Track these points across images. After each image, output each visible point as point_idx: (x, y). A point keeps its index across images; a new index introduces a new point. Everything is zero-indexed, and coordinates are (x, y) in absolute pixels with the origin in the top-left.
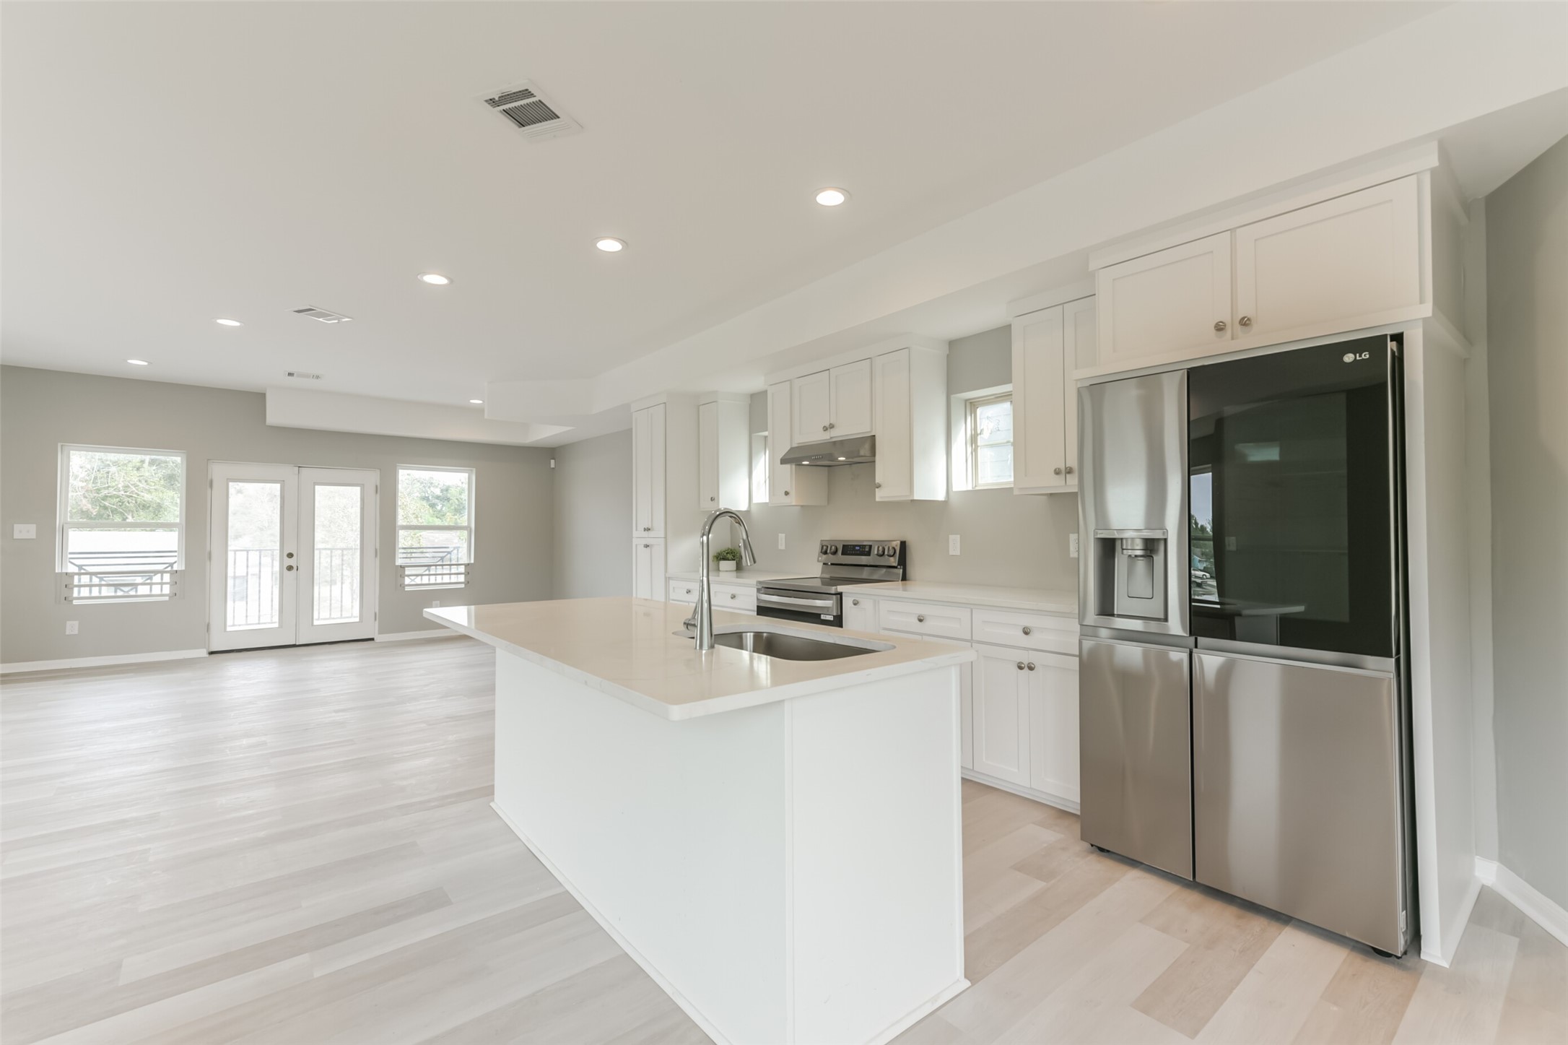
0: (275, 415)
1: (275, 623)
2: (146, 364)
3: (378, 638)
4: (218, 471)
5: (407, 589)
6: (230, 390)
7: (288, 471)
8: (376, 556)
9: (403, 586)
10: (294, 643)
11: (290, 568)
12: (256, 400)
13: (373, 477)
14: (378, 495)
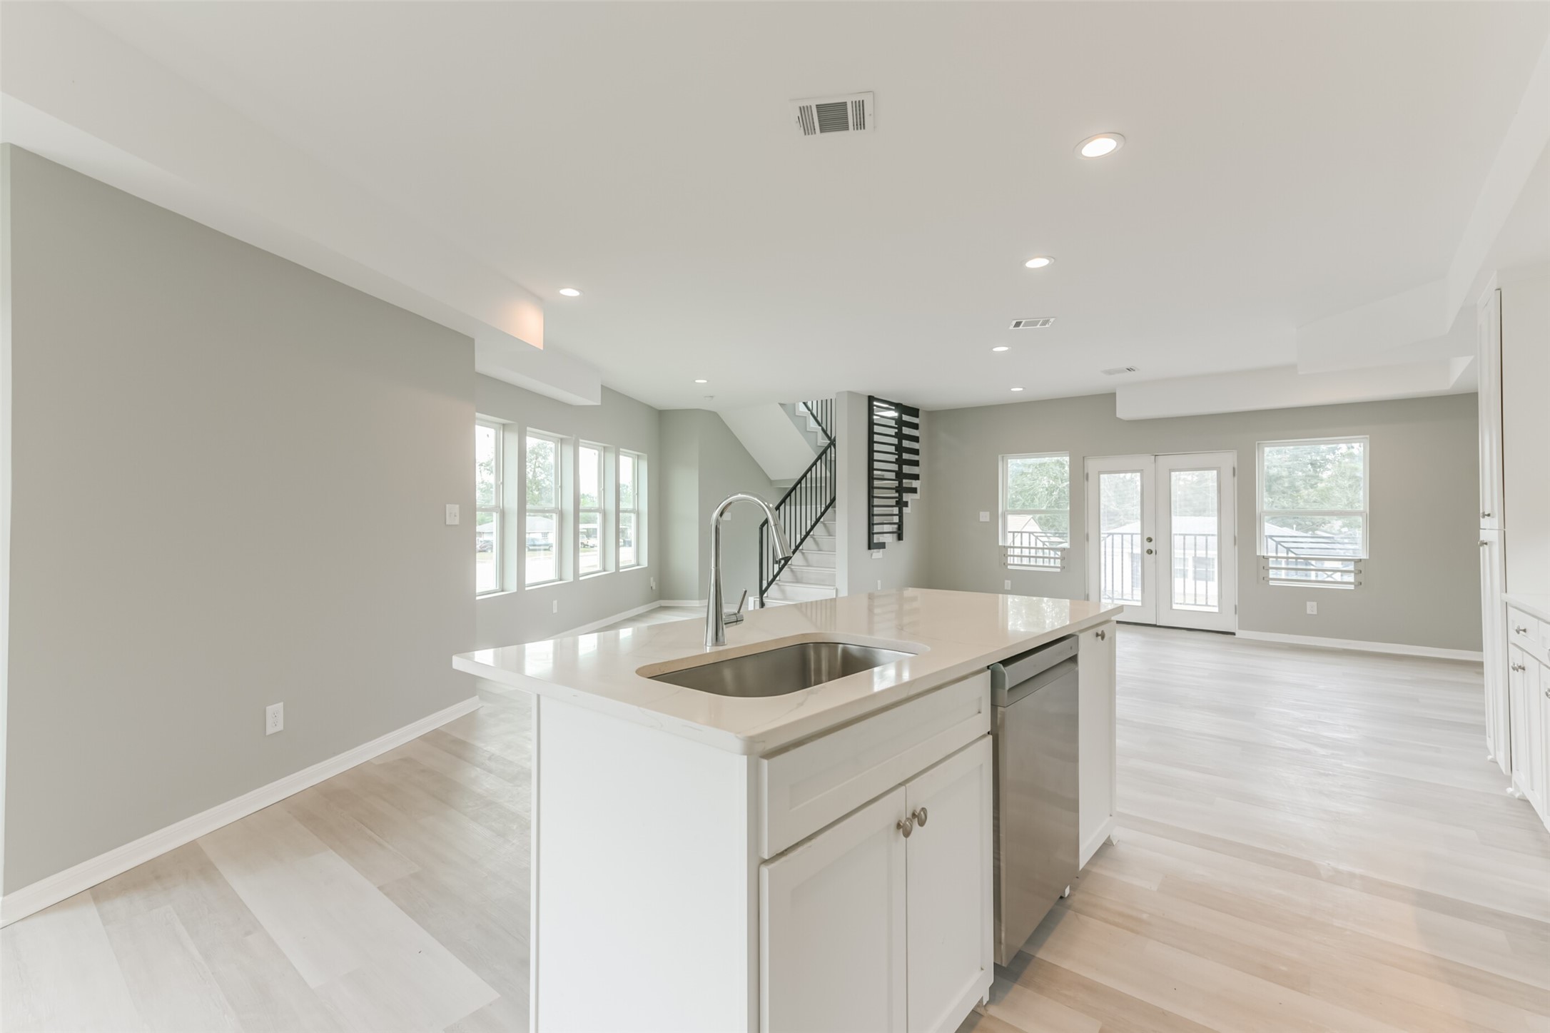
0: (1125, 411)
1: (1137, 601)
2: (1021, 389)
3: (1241, 634)
4: (1092, 465)
5: (1272, 583)
6: (1095, 395)
7: (1146, 460)
8: (1235, 544)
9: (1266, 579)
10: (1155, 623)
11: (1150, 552)
12: (1108, 399)
13: (1229, 459)
14: (1236, 478)
